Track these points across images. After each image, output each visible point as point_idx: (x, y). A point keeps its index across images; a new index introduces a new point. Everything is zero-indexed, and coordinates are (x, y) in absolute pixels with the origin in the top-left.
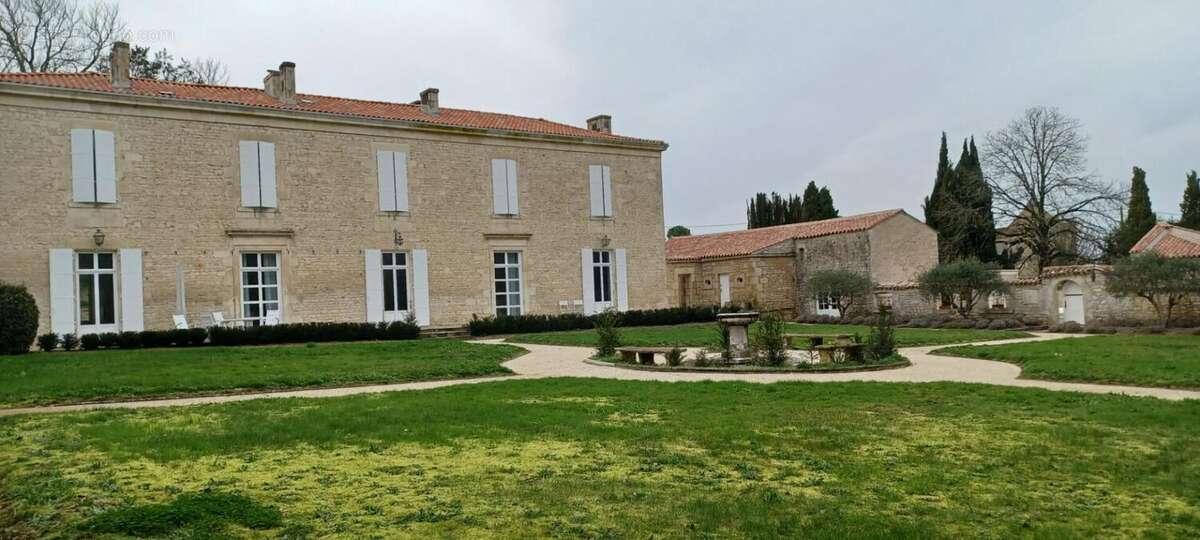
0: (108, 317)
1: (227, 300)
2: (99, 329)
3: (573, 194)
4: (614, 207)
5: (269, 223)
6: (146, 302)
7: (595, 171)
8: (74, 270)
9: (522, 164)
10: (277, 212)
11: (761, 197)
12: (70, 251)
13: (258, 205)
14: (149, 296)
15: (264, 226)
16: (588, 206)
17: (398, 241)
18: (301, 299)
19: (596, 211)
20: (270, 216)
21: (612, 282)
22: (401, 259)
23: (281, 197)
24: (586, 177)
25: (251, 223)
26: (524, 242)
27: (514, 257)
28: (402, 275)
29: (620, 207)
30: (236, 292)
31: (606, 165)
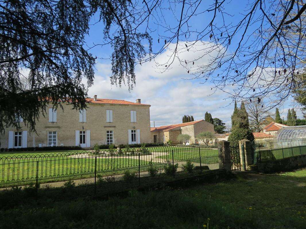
0: (20, 145)
1: (45, 141)
2: (18, 147)
3: (126, 117)
4: (137, 120)
5: (55, 125)
6: (28, 142)
7: (132, 112)
8: (14, 135)
9: (114, 111)
10: (56, 123)
11: (186, 117)
12: (13, 132)
13: (52, 121)
14: (28, 140)
15: (54, 126)
16: (130, 120)
17: (83, 128)
18: (61, 141)
19: (132, 121)
20: (55, 124)
21: (136, 137)
22: (84, 132)
23: (58, 120)
24: (130, 113)
25: (51, 125)
26: (114, 128)
27: (111, 132)
28: (84, 136)
29: (138, 120)
30: (47, 139)
31: (135, 110)
